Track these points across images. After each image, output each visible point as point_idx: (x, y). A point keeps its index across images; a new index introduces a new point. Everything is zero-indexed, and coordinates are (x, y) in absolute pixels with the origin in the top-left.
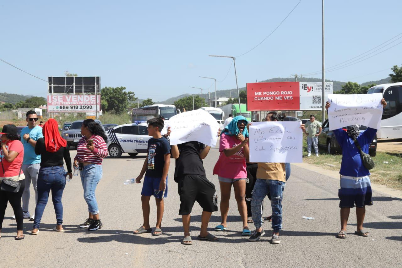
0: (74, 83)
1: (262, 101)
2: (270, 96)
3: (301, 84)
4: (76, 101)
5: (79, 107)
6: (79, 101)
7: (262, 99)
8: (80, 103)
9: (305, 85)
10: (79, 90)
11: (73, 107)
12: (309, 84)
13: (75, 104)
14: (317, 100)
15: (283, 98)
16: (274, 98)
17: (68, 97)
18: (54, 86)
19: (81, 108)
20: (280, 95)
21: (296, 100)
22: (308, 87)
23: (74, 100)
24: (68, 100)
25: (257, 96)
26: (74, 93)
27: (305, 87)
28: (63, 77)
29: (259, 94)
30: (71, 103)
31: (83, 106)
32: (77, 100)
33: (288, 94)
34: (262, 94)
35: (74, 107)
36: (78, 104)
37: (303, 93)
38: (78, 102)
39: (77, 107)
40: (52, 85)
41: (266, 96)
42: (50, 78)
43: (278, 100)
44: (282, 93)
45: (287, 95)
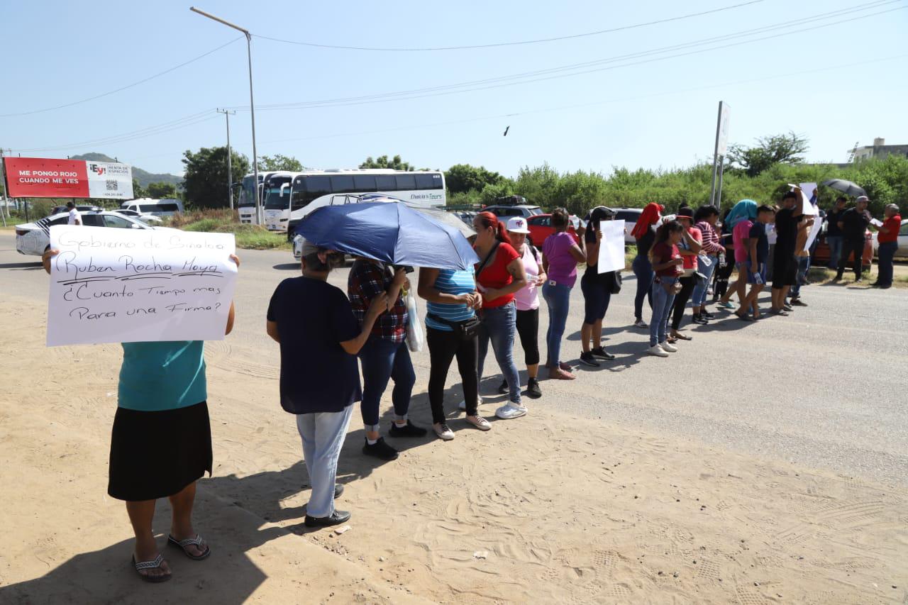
1: (31, 184)
2: (44, 177)
3: (89, 163)
7: (32, 180)
9: (94, 165)
12: (100, 165)
14: (112, 185)
15: (64, 181)
16: (51, 180)
20: (59, 176)
21: (84, 184)
22: (98, 169)
25: (22, 176)
27: (94, 168)
29: (27, 173)
33: (72, 176)
34: (31, 173)
37: (92, 176)
41: (37, 177)
43: (55, 184)
44: (62, 174)
45: (69, 177)
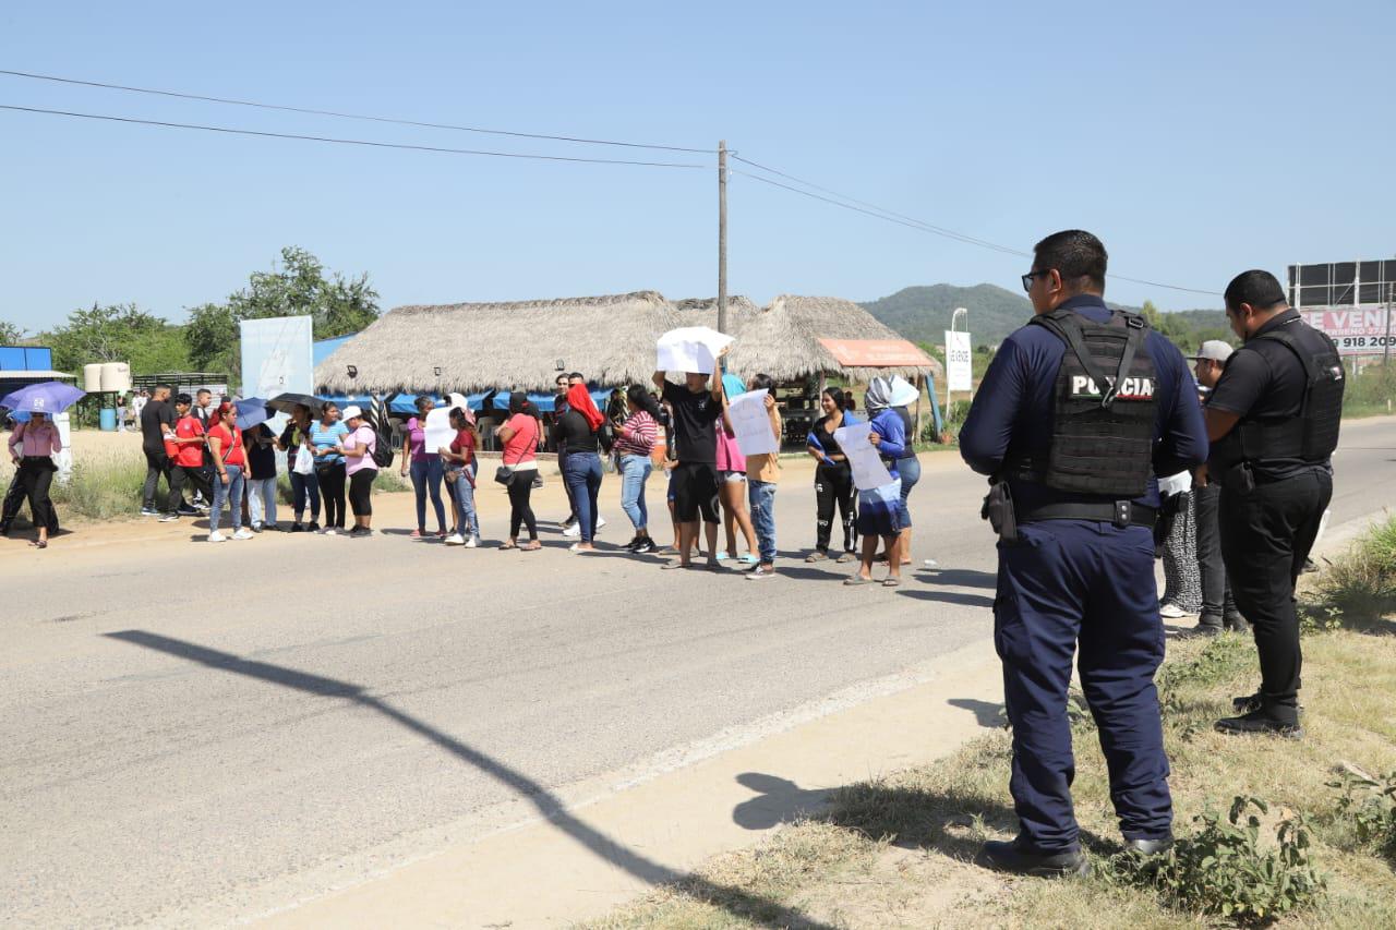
0: (1357, 279)
4: (1361, 325)
5: (1368, 341)
6: (1367, 324)
8: (1371, 330)
10: (1369, 296)
11: (1350, 343)
13: (1356, 332)
17: (1339, 316)
18: (1302, 290)
19: (1372, 344)
23: (1356, 322)
24: (1339, 323)
26: (1357, 304)
28: (1326, 266)
30: (1346, 332)
31: (1378, 338)
32: (1363, 321)
35: (1352, 342)
36: (1366, 334)
38: (1367, 329)
39: (1362, 342)
40: (1298, 287)
42: (1292, 269)
